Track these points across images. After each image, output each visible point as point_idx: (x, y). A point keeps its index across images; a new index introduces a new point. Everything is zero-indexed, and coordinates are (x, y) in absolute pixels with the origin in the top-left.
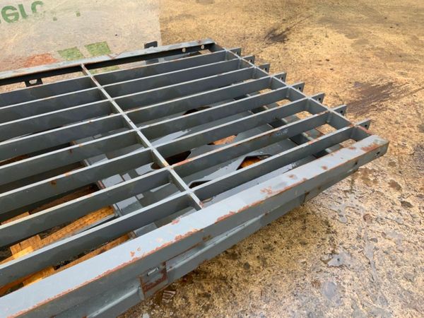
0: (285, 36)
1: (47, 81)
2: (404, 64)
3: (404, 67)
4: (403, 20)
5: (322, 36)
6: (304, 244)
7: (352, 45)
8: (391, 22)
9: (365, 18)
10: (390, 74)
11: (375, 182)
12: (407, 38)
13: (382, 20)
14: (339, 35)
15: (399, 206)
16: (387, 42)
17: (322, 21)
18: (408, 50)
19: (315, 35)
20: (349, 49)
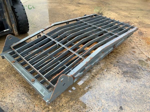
0: (102, 14)
1: (70, 23)
2: (130, 18)
3: (130, 19)
4: (125, 9)
5: (110, 13)
6: (127, 47)
7: (118, 15)
8: (123, 10)
9: (117, 9)
10: (128, 20)
11: (134, 37)
12: (128, 13)
13: (121, 9)
14: (114, 13)
15: (139, 41)
16: (124, 14)
17: (108, 10)
18: (129, 15)
19: (109, 13)
20: (117, 16)
